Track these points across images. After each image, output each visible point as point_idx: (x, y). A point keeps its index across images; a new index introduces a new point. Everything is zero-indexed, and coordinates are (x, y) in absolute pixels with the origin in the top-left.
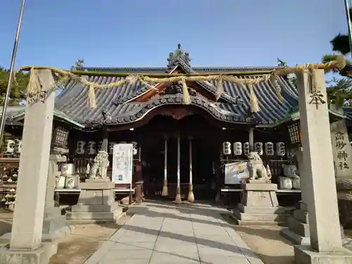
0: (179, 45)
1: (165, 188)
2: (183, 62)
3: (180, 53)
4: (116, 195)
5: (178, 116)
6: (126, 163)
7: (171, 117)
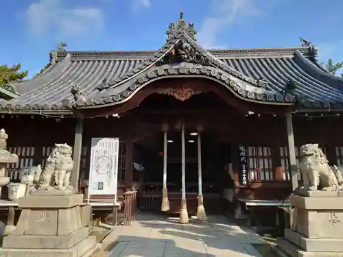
0: (182, 14)
1: (166, 200)
2: (186, 35)
3: (183, 23)
4: (94, 212)
5: (183, 95)
6: (108, 165)
7: (173, 97)
